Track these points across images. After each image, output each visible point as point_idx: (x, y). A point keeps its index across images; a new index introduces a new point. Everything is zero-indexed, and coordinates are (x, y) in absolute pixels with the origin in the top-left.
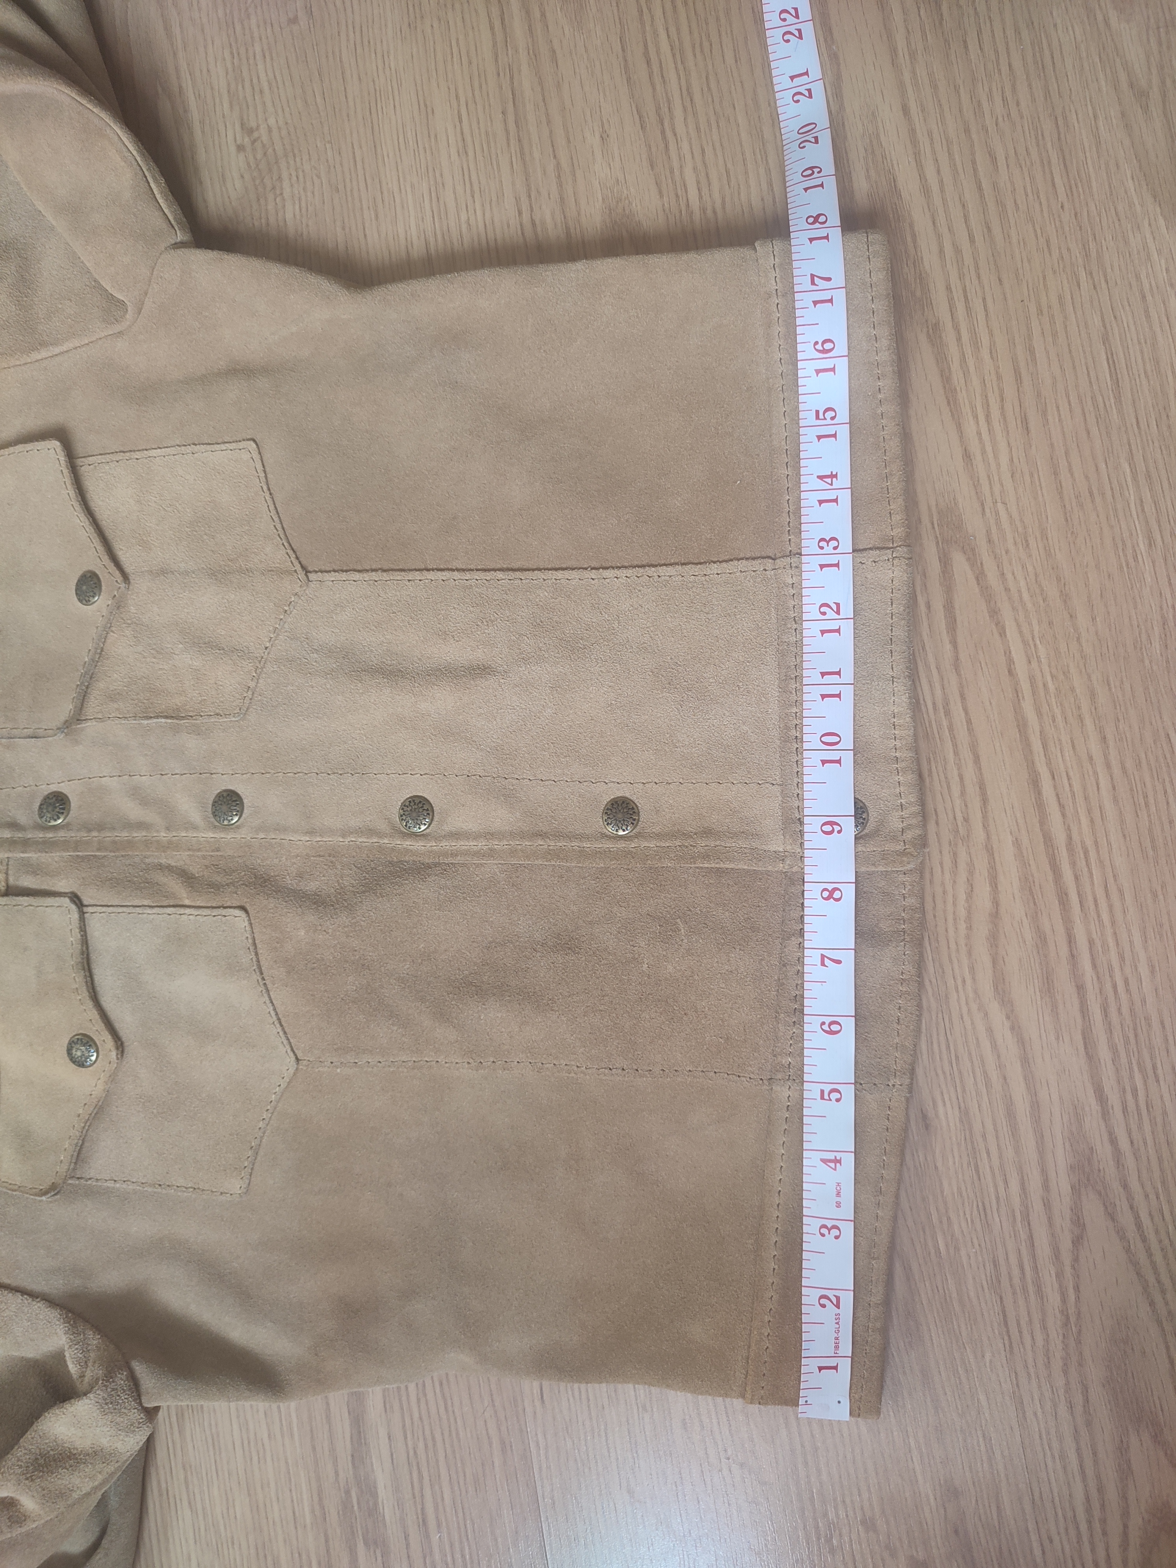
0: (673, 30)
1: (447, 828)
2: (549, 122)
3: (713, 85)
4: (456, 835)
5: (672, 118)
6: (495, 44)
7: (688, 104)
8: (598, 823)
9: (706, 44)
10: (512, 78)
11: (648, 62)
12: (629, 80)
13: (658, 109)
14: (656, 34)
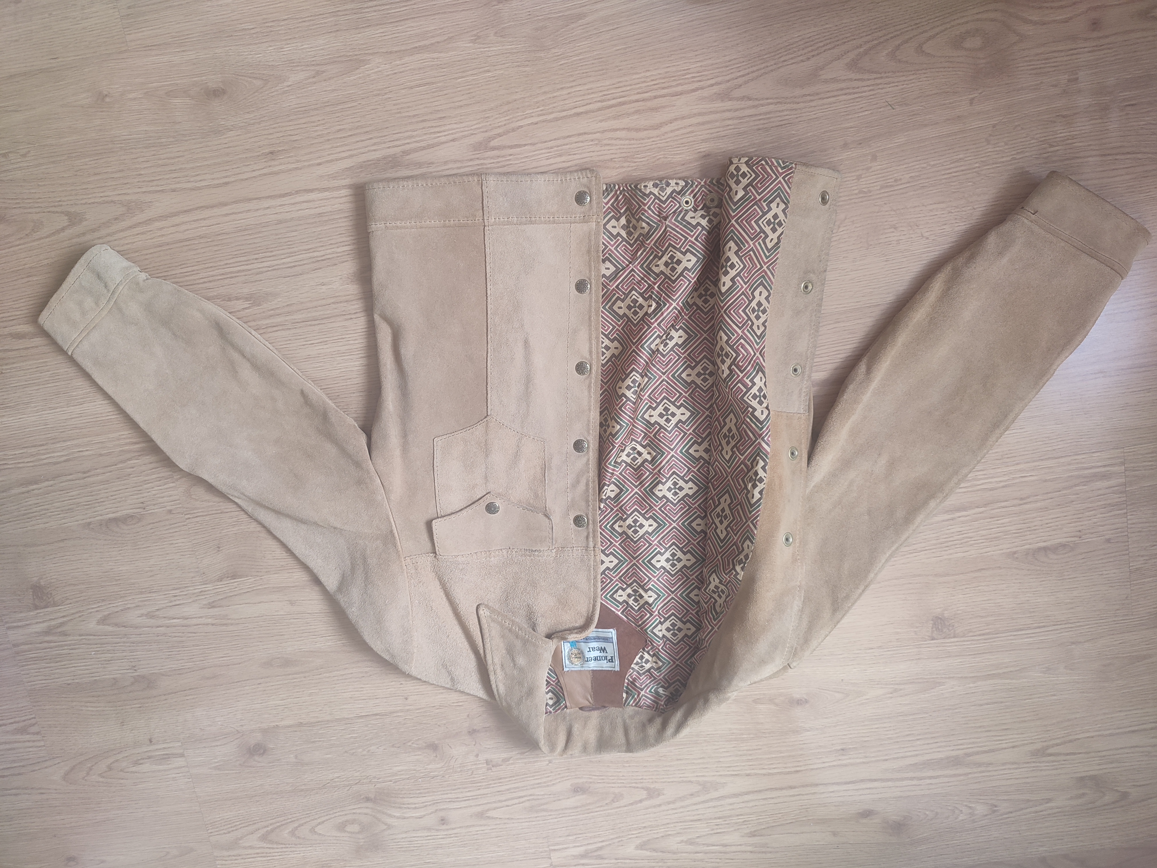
0: (283, 257)
1: (588, 356)
2: (316, 307)
3: (306, 240)
4: (591, 352)
5: (317, 257)
6: (283, 330)
7: (312, 250)
8: (586, 295)
9: (289, 243)
10: (297, 322)
11: (294, 266)
12: (301, 274)
13: (313, 262)
14: (283, 263)
